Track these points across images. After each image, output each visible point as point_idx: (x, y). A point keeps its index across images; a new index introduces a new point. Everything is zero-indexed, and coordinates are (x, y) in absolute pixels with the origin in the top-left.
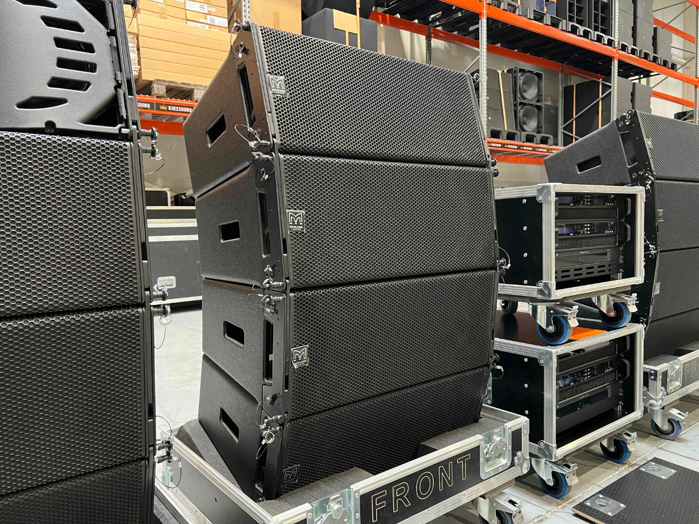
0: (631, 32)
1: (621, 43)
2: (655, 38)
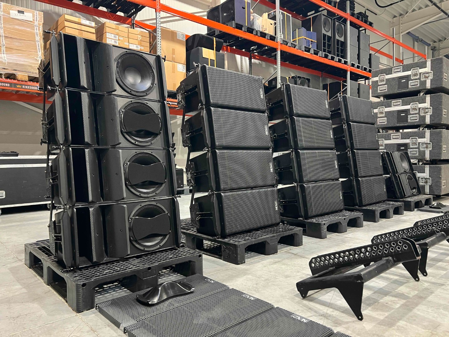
0: (357, 57)
1: (351, 63)
2: (370, 60)
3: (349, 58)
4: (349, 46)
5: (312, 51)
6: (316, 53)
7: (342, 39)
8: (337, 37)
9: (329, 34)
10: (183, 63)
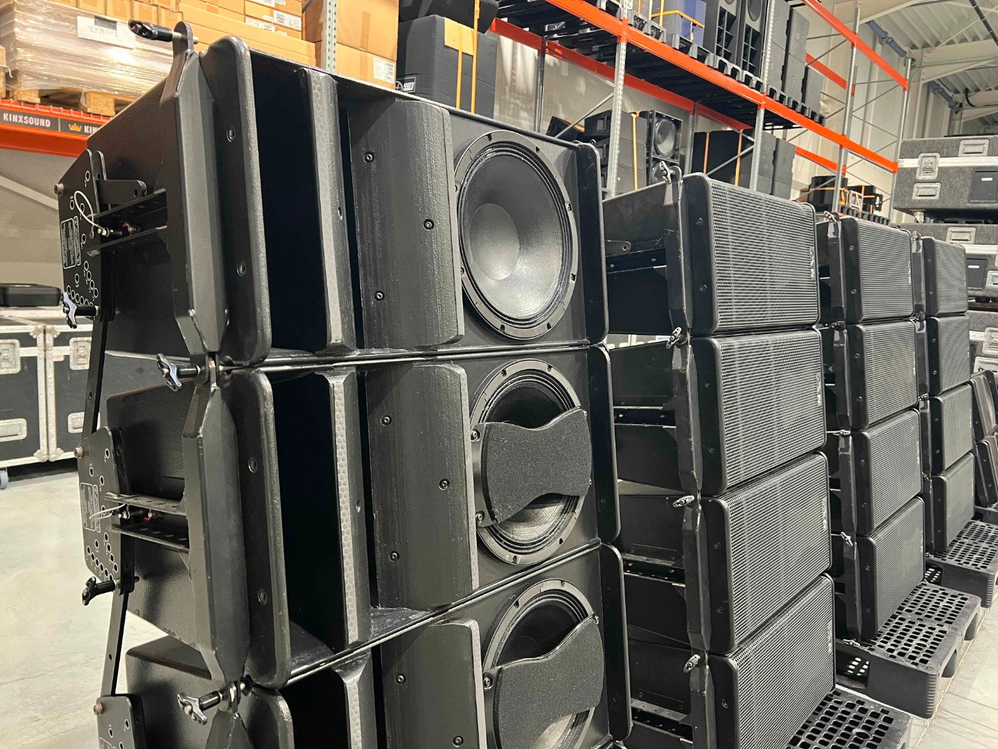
0: (780, 73)
1: (770, 86)
2: (805, 82)
3: (766, 75)
4: (769, 45)
5: (694, 52)
6: (701, 58)
7: (756, 26)
8: (748, 21)
9: (732, 9)
10: (388, 56)
